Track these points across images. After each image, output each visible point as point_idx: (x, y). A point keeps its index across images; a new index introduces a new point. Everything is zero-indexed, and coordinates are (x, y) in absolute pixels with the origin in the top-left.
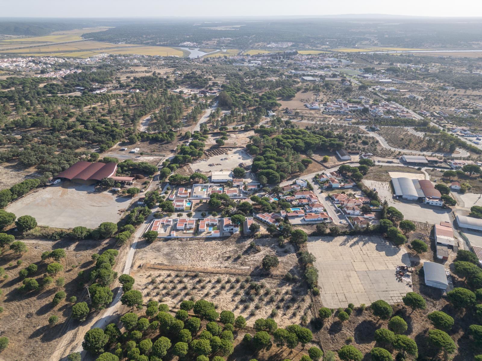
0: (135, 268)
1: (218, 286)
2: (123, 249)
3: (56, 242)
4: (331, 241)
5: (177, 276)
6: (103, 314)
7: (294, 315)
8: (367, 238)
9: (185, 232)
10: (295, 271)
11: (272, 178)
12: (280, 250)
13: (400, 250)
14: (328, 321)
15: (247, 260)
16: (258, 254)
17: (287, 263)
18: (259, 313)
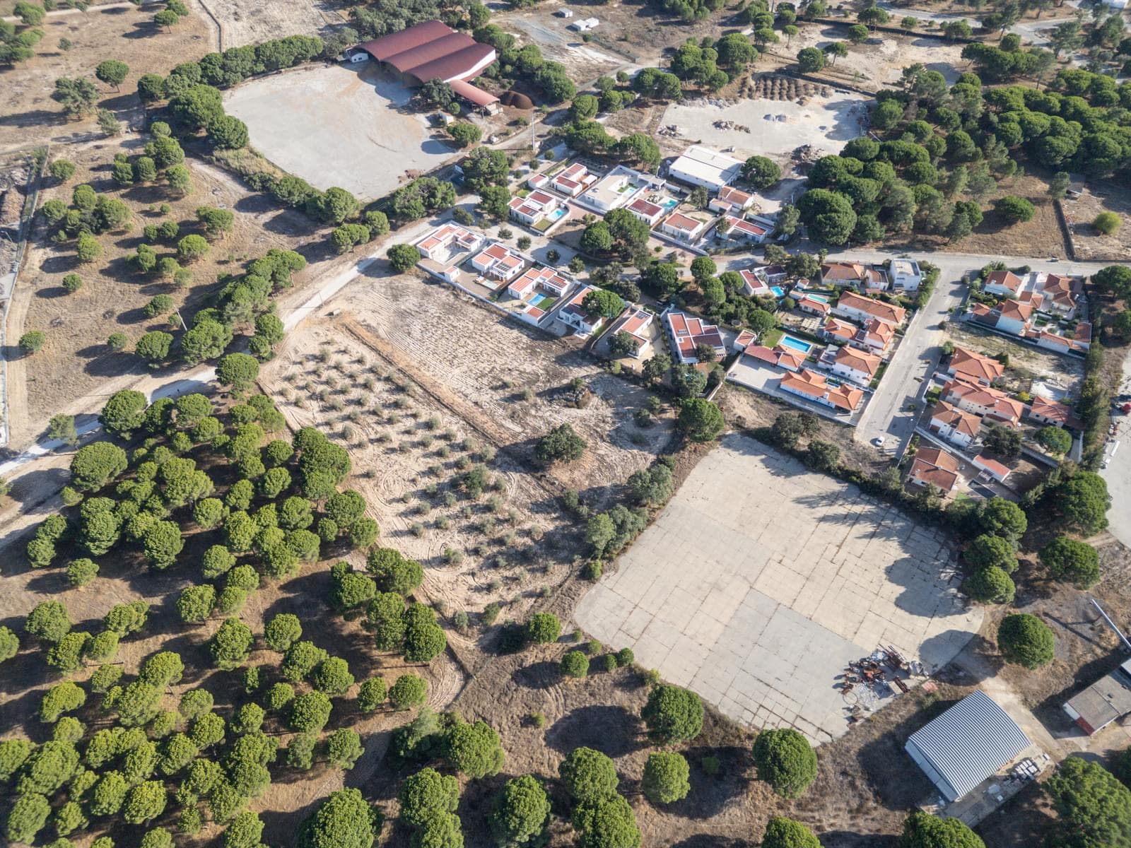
0: (322, 313)
1: (421, 435)
2: (340, 263)
3: (252, 194)
4: (788, 475)
5: (371, 370)
6: (196, 373)
7: (489, 588)
8: (899, 525)
9: (480, 279)
10: (607, 496)
11: (820, 222)
12: (630, 428)
13: (963, 611)
14: (543, 651)
15: (533, 412)
16: (574, 412)
17: (610, 467)
18: (432, 537)
